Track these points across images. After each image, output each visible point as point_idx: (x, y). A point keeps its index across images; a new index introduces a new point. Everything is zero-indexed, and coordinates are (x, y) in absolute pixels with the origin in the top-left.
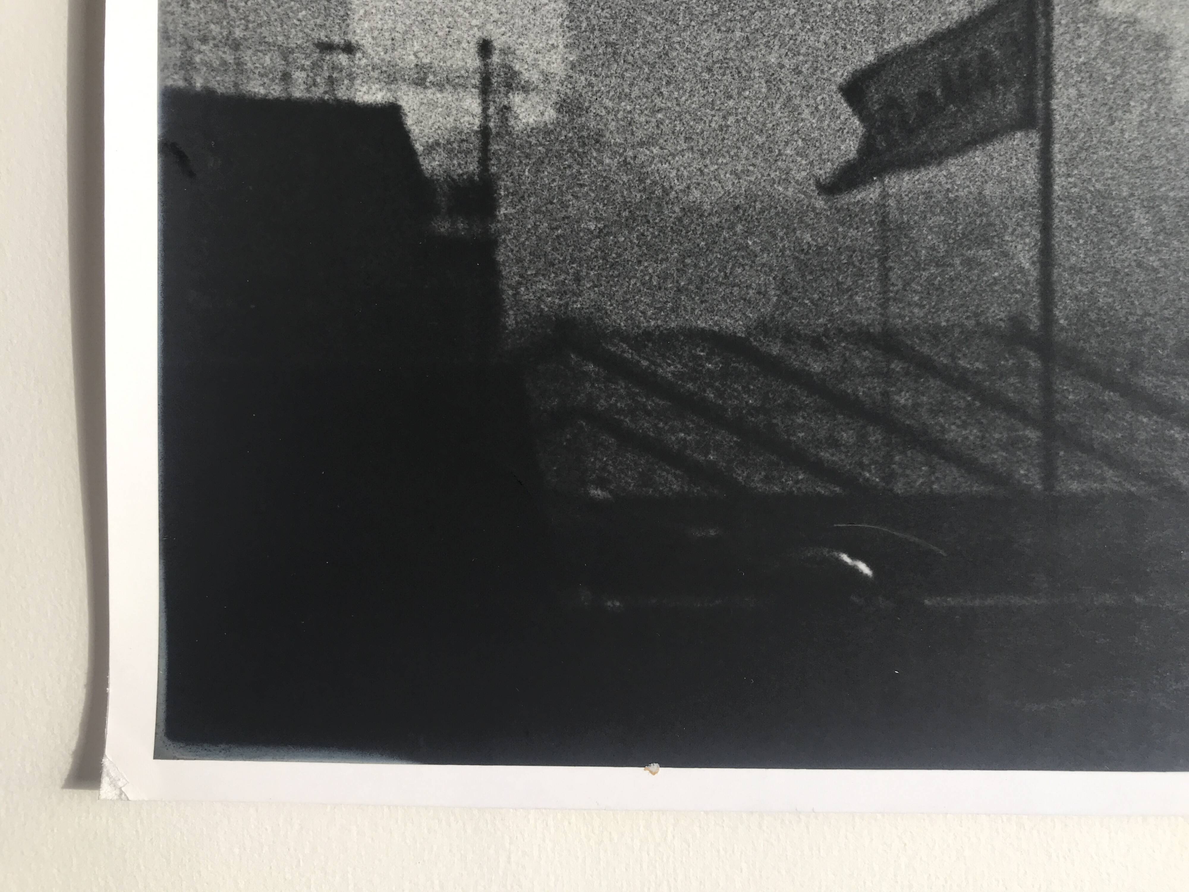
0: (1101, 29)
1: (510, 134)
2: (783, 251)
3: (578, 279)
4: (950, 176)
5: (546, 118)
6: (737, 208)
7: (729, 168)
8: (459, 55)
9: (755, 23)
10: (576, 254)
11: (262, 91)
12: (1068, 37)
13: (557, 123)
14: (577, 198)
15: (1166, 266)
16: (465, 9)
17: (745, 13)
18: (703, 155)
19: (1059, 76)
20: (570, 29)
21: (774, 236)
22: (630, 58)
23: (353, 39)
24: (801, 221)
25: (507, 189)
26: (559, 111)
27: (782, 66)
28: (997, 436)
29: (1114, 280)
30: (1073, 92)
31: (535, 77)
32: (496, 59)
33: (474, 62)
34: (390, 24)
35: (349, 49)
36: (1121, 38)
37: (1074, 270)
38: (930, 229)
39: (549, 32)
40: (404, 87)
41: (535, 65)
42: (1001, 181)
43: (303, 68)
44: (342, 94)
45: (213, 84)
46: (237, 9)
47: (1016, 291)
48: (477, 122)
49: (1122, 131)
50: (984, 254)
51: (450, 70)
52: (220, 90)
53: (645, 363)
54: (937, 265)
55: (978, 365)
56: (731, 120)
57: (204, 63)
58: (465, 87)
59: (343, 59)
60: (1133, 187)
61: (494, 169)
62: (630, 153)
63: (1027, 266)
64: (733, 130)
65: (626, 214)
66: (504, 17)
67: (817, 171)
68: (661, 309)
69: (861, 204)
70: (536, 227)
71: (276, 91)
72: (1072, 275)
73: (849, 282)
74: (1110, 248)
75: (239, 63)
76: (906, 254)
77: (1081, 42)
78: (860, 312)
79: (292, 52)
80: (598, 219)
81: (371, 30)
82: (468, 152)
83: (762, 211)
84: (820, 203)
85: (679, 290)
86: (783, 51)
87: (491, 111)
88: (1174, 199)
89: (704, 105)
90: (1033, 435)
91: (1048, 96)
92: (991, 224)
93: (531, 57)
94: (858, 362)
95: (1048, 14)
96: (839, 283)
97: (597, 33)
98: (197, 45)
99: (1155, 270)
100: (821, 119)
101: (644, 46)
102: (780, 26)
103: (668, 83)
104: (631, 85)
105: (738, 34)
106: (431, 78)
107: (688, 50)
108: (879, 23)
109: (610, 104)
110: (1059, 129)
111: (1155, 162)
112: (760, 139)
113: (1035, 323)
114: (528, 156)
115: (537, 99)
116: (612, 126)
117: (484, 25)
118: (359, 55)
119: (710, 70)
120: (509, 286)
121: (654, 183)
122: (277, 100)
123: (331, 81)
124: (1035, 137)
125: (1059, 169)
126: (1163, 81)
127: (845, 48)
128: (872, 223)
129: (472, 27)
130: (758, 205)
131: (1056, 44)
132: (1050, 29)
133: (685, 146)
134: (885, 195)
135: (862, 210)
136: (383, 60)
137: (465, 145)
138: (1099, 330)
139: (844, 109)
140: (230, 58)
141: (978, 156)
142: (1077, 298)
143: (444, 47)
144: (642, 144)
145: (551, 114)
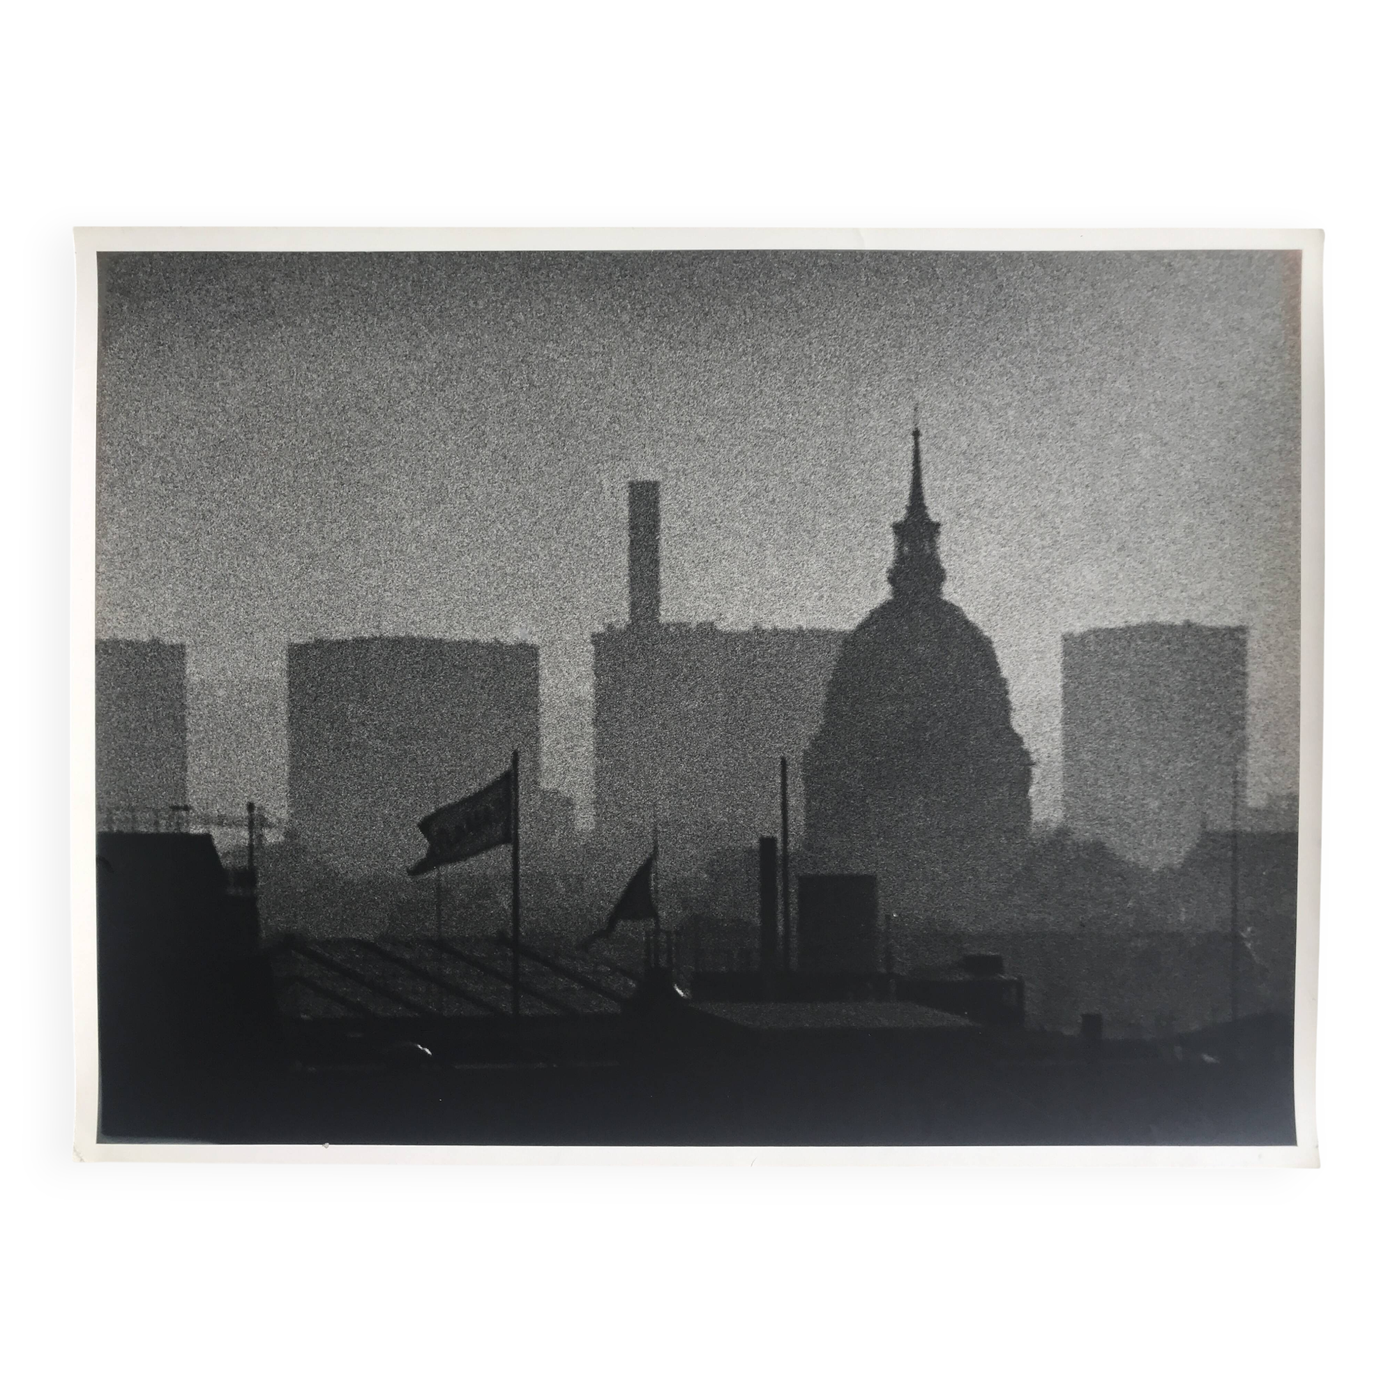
0: (541, 796)
1: (263, 848)
2: (391, 902)
3: (295, 916)
4: (470, 866)
5: (280, 840)
6: (370, 882)
7: (366, 863)
8: (238, 810)
9: (378, 794)
10: (294, 904)
11: (145, 830)
12: (526, 800)
13: (285, 842)
14: (295, 878)
15: (572, 907)
16: (241, 789)
17: (373, 789)
18: (354, 857)
19: (522, 818)
20: (291, 798)
21: (387, 895)
22: (319, 812)
23: (189, 804)
24: (400, 888)
25: (261, 873)
26: (286, 837)
27: (391, 815)
28: (491, 988)
29: (547, 914)
30: (528, 826)
31: (274, 820)
32: (256, 812)
33: (245, 814)
34: (206, 796)
35: (187, 808)
36: (550, 800)
37: (529, 909)
38: (461, 891)
39: (281, 799)
40: (213, 826)
41: (274, 815)
42: (494, 868)
43: (164, 819)
44: (183, 830)
45: (122, 829)
46: (133, 793)
47: (502, 920)
48: (247, 842)
49: (551, 844)
50: (487, 903)
51: (234, 818)
52: (125, 831)
53: (327, 955)
54: (464, 908)
55: (483, 954)
56: (367, 840)
57: (117, 819)
58: (241, 826)
59: (184, 813)
60: (556, 870)
61: (255, 865)
62: (319, 856)
63: (507, 907)
64: (367, 845)
65: (317, 885)
66: (259, 792)
67: (407, 864)
68: (335, 929)
69: (428, 880)
70: (275, 891)
71: (152, 830)
72: (528, 912)
73: (422, 916)
74: (546, 899)
75: (134, 818)
76: (449, 903)
77: (531, 803)
78: (428, 930)
79: (159, 811)
80: (305, 888)
81: (197, 799)
82: (243, 856)
83: (382, 883)
84: (409, 880)
85: (343, 920)
86: (391, 808)
87: (254, 837)
88: (575, 875)
89: (354, 834)
90: (508, 987)
91: (516, 827)
92: (489, 888)
93: (272, 811)
94: (427, 954)
95: (516, 789)
96: (418, 917)
97: (303, 800)
98: (114, 811)
99: (567, 909)
100: (409, 840)
101: (325, 805)
102: (390, 796)
103: (337, 823)
104: (319, 824)
105: (370, 799)
106: (225, 821)
107: (346, 808)
108: (436, 794)
109: (309, 833)
110: (521, 843)
111: (567, 858)
112: (380, 849)
113: (510, 934)
114: (271, 858)
115: (275, 831)
116: (311, 844)
117: (250, 796)
118: (191, 811)
119: (357, 817)
120: (263, 919)
121: (331, 870)
122: (152, 834)
123: (178, 824)
124: (510, 847)
125: (522, 862)
126: (570, 820)
127: (420, 806)
128: (433, 889)
129: (244, 797)
130: (380, 881)
131: (520, 803)
132: (517, 796)
133: (345, 853)
134: (439, 875)
135: (429, 883)
136: (202, 813)
137: (242, 853)
138: (540, 938)
139: (420, 835)
140: (130, 816)
141: (484, 857)
142: (530, 923)
143: (232, 807)
144: (325, 852)
145: (282, 838)
